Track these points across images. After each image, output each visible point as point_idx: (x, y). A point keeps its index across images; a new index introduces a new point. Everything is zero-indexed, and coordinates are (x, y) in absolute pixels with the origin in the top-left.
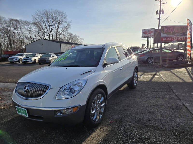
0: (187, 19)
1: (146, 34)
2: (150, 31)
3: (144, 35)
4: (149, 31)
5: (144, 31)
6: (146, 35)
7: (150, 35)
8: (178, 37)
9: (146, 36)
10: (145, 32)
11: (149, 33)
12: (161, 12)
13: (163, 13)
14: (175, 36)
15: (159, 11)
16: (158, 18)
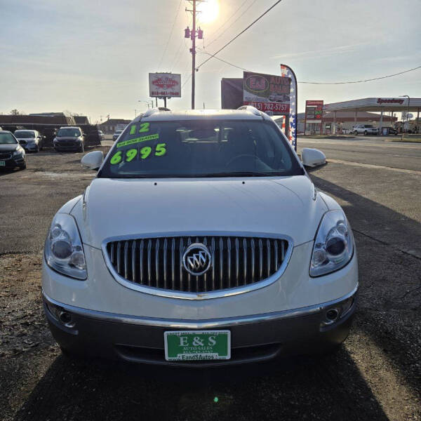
0: (281, 65)
1: (162, 86)
2: (170, 80)
3: (155, 89)
4: (167, 78)
5: (154, 79)
6: (161, 90)
7: (169, 90)
8: (275, 102)
9: (160, 92)
10: (156, 81)
11: (169, 86)
12: (197, 34)
13: (200, 37)
14: (269, 101)
15: (191, 29)
16: (191, 48)
